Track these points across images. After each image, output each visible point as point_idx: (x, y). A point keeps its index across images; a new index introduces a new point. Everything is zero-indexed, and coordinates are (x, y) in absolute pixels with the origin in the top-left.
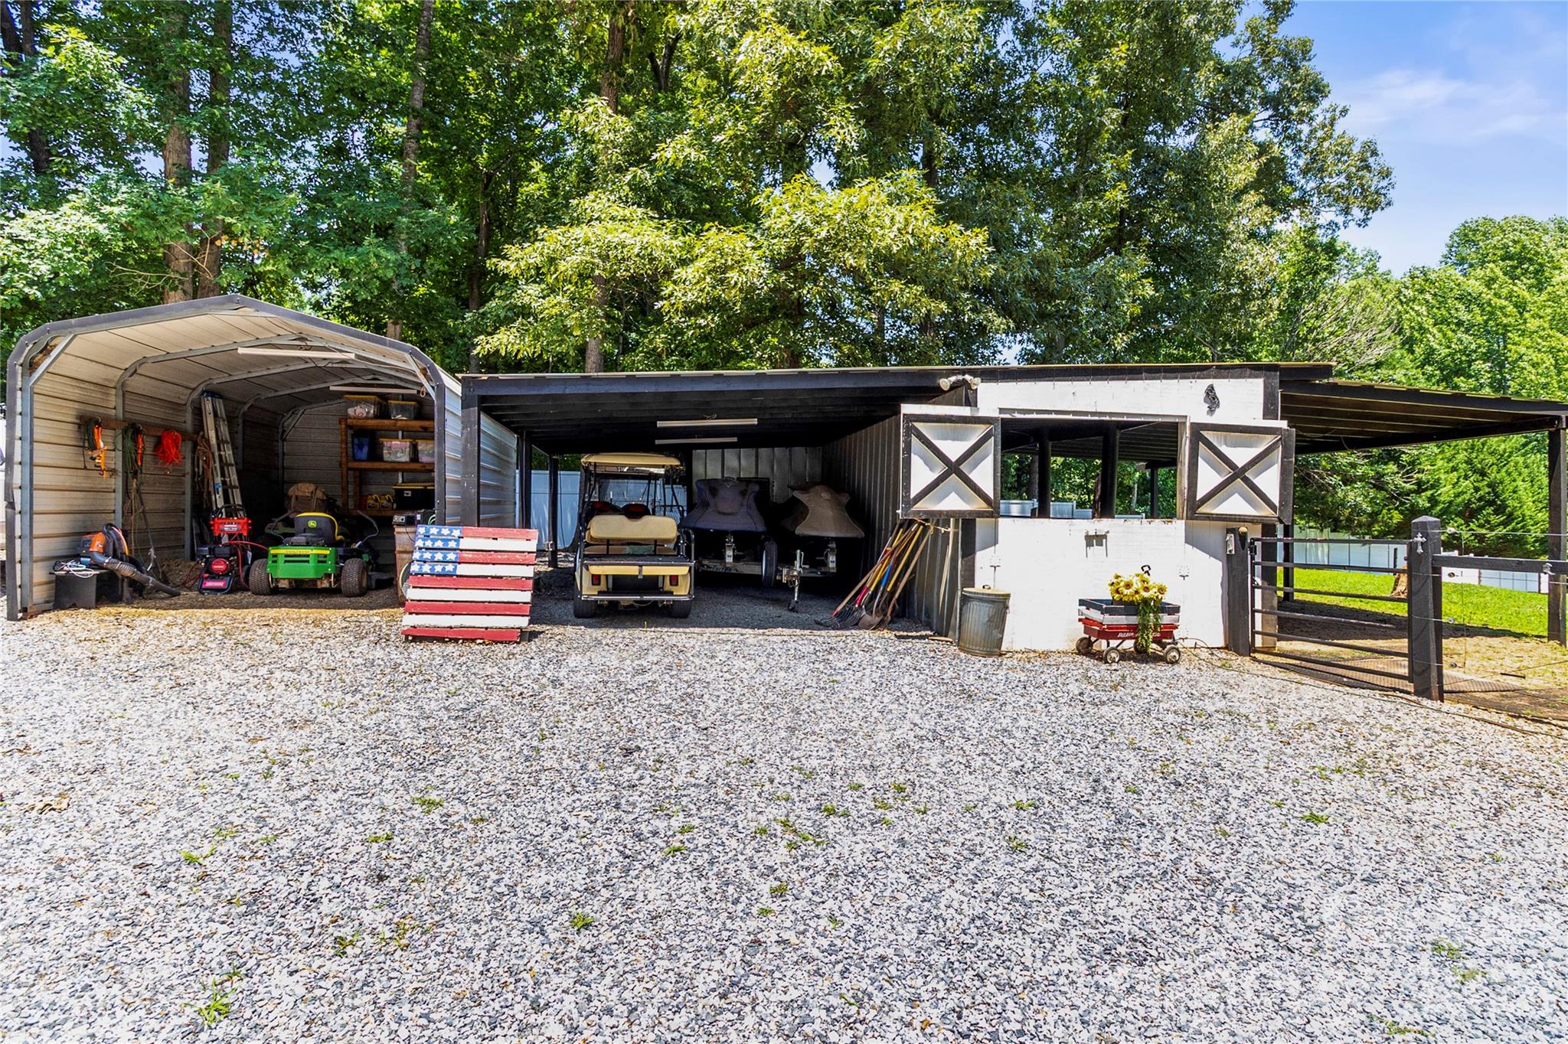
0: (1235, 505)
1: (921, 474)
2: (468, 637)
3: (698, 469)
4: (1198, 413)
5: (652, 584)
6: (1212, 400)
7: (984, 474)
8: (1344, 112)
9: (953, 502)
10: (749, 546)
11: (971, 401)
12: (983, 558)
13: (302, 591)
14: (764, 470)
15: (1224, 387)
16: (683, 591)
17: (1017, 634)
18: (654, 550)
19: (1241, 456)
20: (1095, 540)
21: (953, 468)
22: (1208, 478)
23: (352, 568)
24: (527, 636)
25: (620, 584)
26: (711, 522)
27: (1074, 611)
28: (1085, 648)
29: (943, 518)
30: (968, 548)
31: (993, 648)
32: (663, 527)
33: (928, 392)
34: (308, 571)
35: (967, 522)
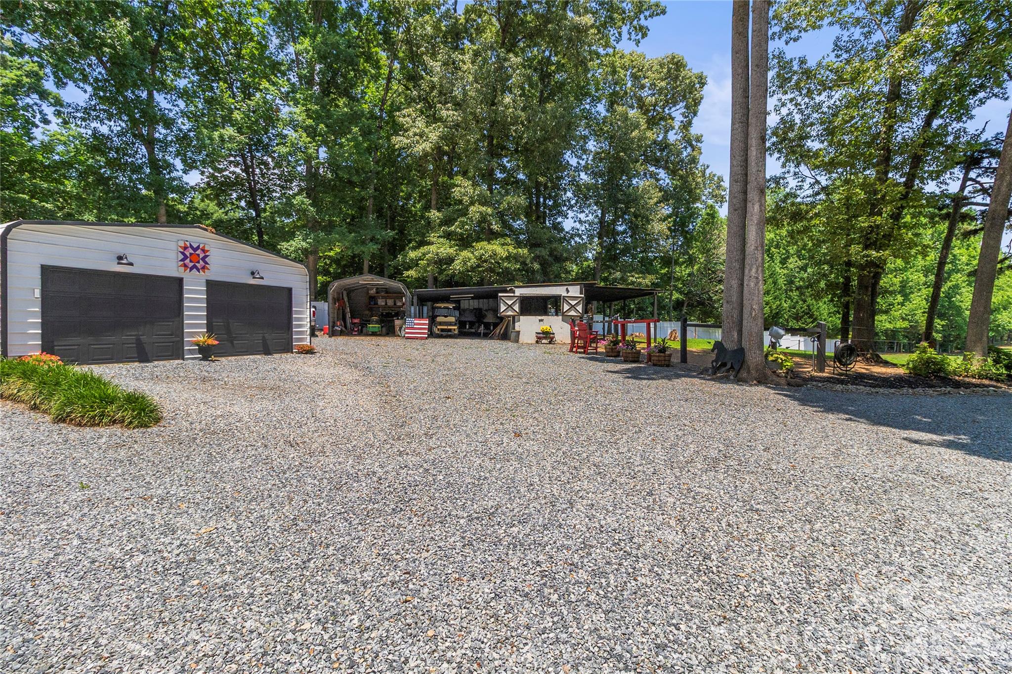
0: (573, 313)
1: (503, 308)
2: (417, 338)
3: (462, 306)
4: (565, 294)
5: (450, 330)
6: (568, 291)
7: (517, 307)
8: (708, 167)
9: (510, 313)
10: (472, 324)
11: (514, 292)
12: (517, 324)
13: (374, 334)
14: (481, 306)
15: (570, 288)
16: (456, 332)
17: (523, 339)
18: (450, 324)
19: (573, 303)
20: (541, 320)
21: (510, 306)
22: (566, 307)
23: (384, 329)
24: (426, 338)
25: (442, 330)
26: (463, 319)
27: (535, 335)
28: (537, 342)
29: (509, 316)
30: (514, 323)
31: (517, 341)
32: (452, 319)
33: (505, 291)
34: (376, 330)
35: (514, 317)
